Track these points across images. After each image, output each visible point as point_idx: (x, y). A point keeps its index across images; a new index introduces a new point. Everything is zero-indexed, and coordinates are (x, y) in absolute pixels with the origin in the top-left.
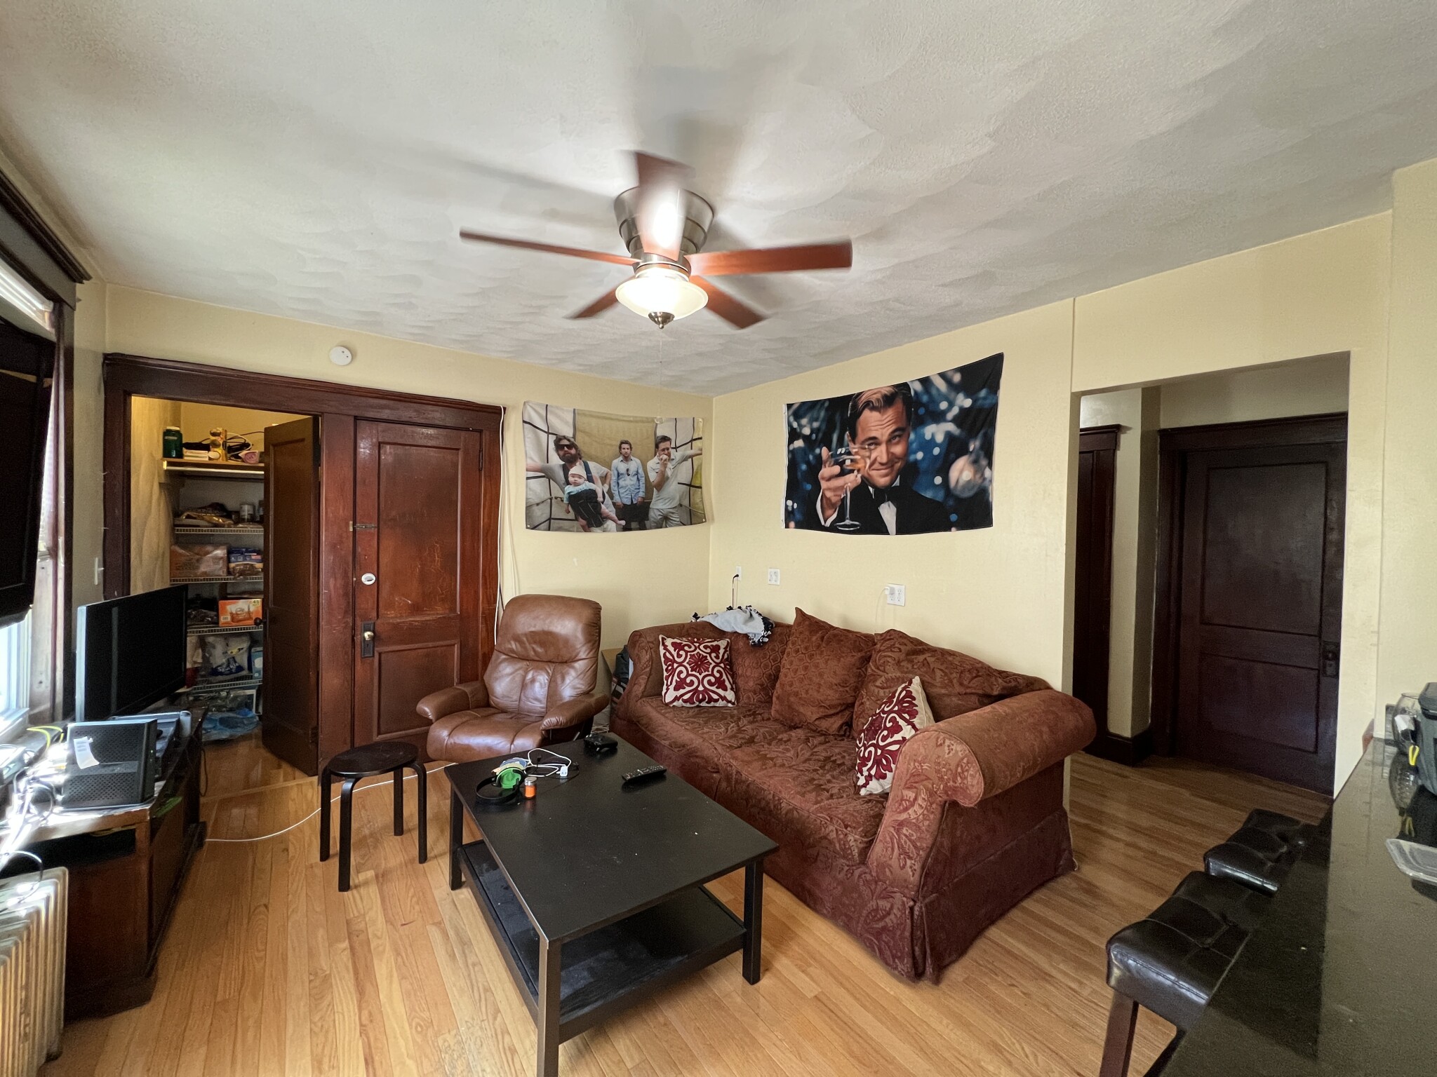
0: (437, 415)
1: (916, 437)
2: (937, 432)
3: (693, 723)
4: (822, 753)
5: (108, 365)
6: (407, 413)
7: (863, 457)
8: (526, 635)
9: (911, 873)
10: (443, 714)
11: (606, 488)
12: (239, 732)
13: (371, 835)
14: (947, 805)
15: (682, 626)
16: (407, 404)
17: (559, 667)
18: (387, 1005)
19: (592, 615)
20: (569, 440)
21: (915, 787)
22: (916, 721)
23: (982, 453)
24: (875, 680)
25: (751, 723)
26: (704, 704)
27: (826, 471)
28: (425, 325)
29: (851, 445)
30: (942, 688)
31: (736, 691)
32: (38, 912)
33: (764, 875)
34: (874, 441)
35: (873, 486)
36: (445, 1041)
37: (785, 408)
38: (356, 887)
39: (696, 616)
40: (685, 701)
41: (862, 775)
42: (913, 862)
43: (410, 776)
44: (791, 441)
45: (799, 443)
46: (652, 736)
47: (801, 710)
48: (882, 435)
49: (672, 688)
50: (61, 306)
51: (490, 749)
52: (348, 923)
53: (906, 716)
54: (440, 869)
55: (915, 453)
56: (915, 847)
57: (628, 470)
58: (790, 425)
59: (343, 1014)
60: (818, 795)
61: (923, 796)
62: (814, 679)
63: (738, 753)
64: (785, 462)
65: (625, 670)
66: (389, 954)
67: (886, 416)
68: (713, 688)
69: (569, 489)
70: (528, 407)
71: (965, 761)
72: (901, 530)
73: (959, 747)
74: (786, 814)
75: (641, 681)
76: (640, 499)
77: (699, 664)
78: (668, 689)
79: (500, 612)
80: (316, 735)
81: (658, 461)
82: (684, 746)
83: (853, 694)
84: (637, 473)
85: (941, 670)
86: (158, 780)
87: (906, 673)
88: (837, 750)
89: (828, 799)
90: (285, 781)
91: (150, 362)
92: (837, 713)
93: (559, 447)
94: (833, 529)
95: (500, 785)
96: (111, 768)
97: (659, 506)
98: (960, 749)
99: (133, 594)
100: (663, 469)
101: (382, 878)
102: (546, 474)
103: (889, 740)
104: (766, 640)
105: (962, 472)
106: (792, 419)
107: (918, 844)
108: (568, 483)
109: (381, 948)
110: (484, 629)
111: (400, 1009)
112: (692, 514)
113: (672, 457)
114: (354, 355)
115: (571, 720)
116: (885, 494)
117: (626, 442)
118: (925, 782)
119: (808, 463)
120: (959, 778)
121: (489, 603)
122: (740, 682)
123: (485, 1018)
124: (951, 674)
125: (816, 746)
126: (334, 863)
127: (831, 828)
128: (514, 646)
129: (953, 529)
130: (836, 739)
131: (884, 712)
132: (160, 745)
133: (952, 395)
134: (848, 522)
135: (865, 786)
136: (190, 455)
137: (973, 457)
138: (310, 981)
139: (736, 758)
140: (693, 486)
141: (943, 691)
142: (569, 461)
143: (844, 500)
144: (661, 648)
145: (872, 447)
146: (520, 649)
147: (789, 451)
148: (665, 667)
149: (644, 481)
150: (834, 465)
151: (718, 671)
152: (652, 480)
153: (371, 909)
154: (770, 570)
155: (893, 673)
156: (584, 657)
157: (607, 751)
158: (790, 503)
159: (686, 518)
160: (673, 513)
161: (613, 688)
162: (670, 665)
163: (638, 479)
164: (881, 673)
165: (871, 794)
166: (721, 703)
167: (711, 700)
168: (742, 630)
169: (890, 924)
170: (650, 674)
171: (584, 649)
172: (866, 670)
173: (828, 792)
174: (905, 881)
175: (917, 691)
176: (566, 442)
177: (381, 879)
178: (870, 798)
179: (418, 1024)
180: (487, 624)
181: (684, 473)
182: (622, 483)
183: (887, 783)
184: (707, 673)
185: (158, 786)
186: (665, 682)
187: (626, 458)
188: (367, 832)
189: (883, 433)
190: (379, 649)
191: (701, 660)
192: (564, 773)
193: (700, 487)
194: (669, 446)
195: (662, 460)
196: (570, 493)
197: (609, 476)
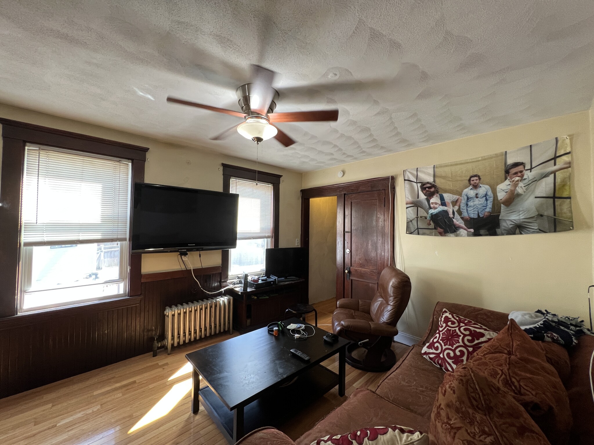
5: (302, 192)
11: (456, 208)
49: (427, 345)
50: (274, 184)
57: (476, 194)
68: (450, 361)
69: (431, 211)
70: (407, 172)
76: (486, 214)
77: (449, 337)
81: (509, 183)
84: (486, 195)
93: (424, 189)
97: (511, 217)
100: (513, 189)
102: (417, 204)
108: (430, 208)
112: (557, 223)
117: (476, 176)
140: (558, 197)
142: (430, 195)
149: (492, 200)
152: (499, 198)
162: (437, 330)
176: (429, 185)
181: (543, 188)
182: (471, 204)
187: (476, 187)
190: (351, 278)
191: (453, 336)
192: (296, 337)
193: (569, 198)
194: (523, 169)
195: (513, 181)
196: (431, 214)
197: (459, 200)
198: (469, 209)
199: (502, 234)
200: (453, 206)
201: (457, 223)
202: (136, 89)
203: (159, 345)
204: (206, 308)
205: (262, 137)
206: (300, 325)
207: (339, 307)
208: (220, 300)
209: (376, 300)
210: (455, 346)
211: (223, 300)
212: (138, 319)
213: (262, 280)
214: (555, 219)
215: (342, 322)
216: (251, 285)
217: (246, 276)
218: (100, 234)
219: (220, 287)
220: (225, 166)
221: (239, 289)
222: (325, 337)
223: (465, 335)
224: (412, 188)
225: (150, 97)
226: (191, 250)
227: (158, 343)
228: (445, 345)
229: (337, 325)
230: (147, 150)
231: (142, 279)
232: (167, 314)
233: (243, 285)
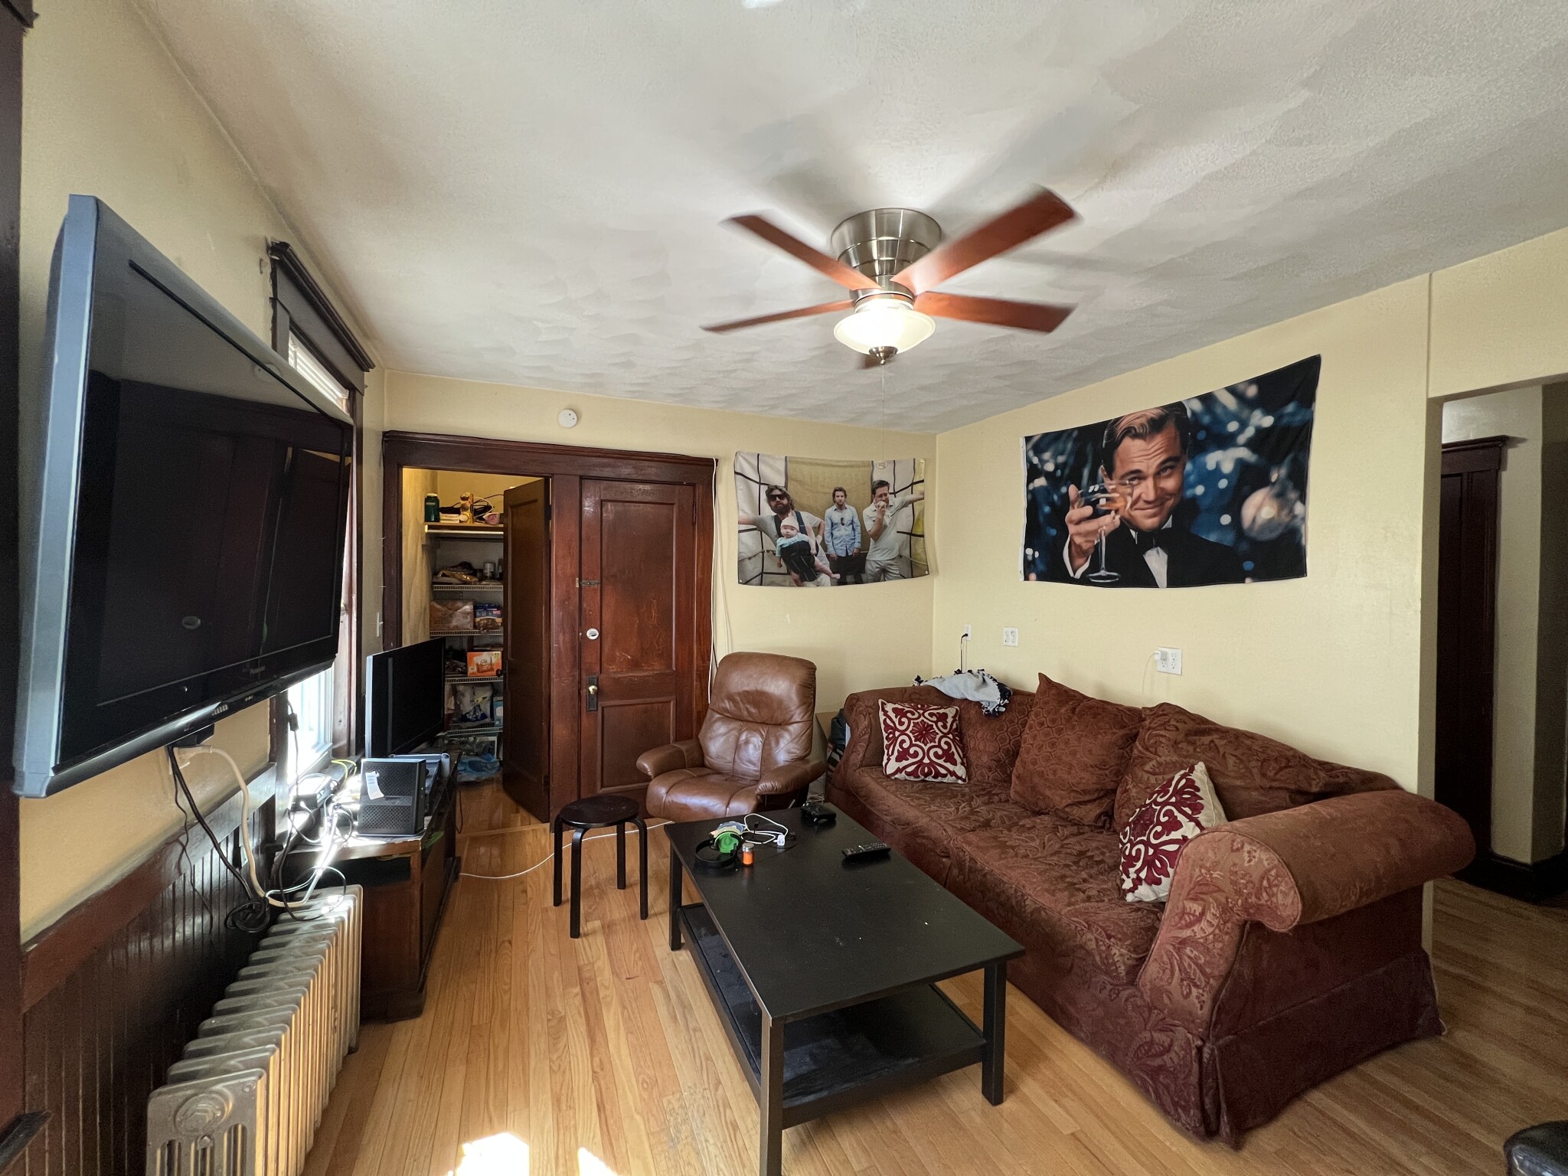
0: (652, 470)
1: (1194, 467)
2: (1223, 460)
3: (919, 799)
4: (1075, 845)
5: (386, 441)
6: (626, 470)
7: (1123, 495)
8: (739, 694)
9: (1199, 1005)
10: (662, 770)
11: (819, 539)
12: (484, 776)
13: (598, 885)
14: (1248, 926)
15: (903, 690)
16: (625, 461)
17: (773, 730)
18: (615, 1056)
19: (806, 674)
20: (781, 490)
21: (1202, 899)
22: (1201, 817)
23: (1290, 485)
24: (1144, 764)
25: (985, 804)
26: (930, 779)
27: (1074, 513)
28: (642, 381)
29: (1107, 481)
30: (1237, 778)
31: (967, 766)
32: (343, 922)
33: (1007, 983)
34: (1138, 476)
35: (1136, 529)
36: (669, 1102)
37: (1022, 441)
38: (586, 935)
39: (918, 679)
40: (908, 774)
41: (1128, 877)
42: (1201, 991)
43: (631, 831)
44: (1030, 480)
45: (1041, 482)
46: (872, 809)
47: (1048, 793)
48: (1148, 467)
49: (893, 758)
50: (355, 393)
51: (706, 810)
52: (579, 969)
53: (1187, 810)
54: (660, 928)
55: (1193, 486)
56: (1203, 972)
57: (842, 519)
58: (1029, 461)
59: (577, 1057)
60: (1072, 895)
61: (1212, 910)
62: (1064, 757)
63: (971, 836)
64: (1023, 504)
65: (841, 736)
66: (615, 1006)
67: (1153, 444)
68: (941, 762)
69: (781, 541)
70: (740, 458)
71: (1273, 872)
72: (1174, 581)
73: (1264, 856)
74: (1032, 913)
75: (859, 749)
76: (855, 550)
77: (924, 733)
78: (889, 760)
79: (713, 669)
80: (547, 783)
81: (875, 509)
82: (908, 824)
83: (1115, 779)
84: (852, 523)
85: (1236, 756)
86: (426, 815)
87: (1186, 757)
88: (1094, 843)
89: (1084, 901)
90: (522, 825)
91: (417, 436)
92: (1095, 800)
93: (771, 497)
94: (1084, 581)
95: (718, 848)
96: (393, 801)
97: (877, 557)
98: (1264, 858)
99: (404, 646)
100: (880, 517)
101: (608, 928)
102: (758, 526)
103: (1164, 838)
104: (1004, 709)
105: (1260, 508)
106: (1031, 454)
107: (1208, 970)
108: (780, 535)
109: (609, 999)
110: (699, 686)
111: (628, 1062)
112: (913, 566)
113: (890, 503)
114: (578, 419)
115: (787, 786)
116: (1151, 538)
117: (841, 490)
118: (1215, 894)
119: (1052, 504)
120: (1264, 894)
121: (703, 661)
122: (972, 756)
123: (707, 1086)
124: (1249, 761)
125: (1066, 838)
126: (567, 908)
127: (1089, 936)
128: (728, 706)
129: (1248, 580)
130: (1092, 831)
131: (1157, 804)
132: (428, 783)
133: (1245, 414)
134: (1103, 573)
135: (1132, 890)
136: (447, 519)
137: (1277, 489)
138: (549, 1020)
139: (969, 844)
140: (914, 534)
141: (1238, 783)
142: (781, 512)
143: (1097, 547)
144: (881, 713)
145: (1135, 482)
146: (733, 708)
147: (1028, 492)
148: (885, 735)
149: (860, 531)
150: (1084, 506)
151: (946, 743)
152: (868, 529)
153: (599, 958)
154: (1005, 629)
155: (1166, 756)
156: (798, 720)
157: (825, 822)
158: (1029, 551)
159: (906, 570)
160: (892, 565)
161: (829, 754)
162: (891, 733)
163: (853, 529)
164: (1152, 756)
165: (1140, 902)
166: (950, 779)
167: (938, 774)
168: (973, 696)
169: (1169, 1063)
170: (869, 742)
171: (798, 711)
172: (1132, 751)
173: (1084, 892)
174: (1190, 1013)
175: (1201, 780)
176: (777, 492)
177: (607, 930)
178: (1139, 906)
179: (644, 1080)
180: (700, 682)
181: (904, 520)
182: (836, 533)
183: (1163, 890)
184: (933, 744)
185: (428, 819)
186: (886, 751)
187: (841, 507)
188: (593, 882)
189: (1150, 465)
190: (602, 703)
192: (781, 842)
193: (922, 536)
194: (887, 491)
195: (879, 506)
196: (782, 546)
197: (822, 526)
198: (836, 542)
199: (867, 582)
200: (815, 536)
201: (821, 564)
220: (284, 259)
224: (749, 493)
231: (26, 991)
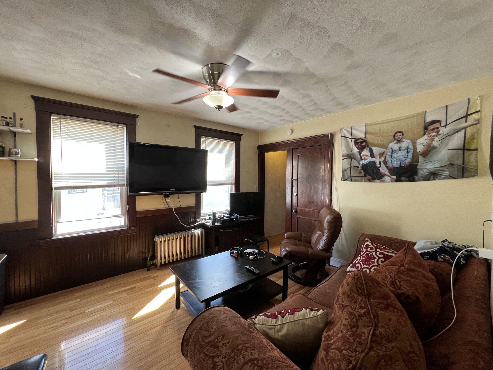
5: (259, 148)
10: (289, 238)
11: (383, 159)
20: (362, 139)
49: (351, 265)
50: (236, 142)
57: (400, 147)
69: (362, 162)
70: (344, 130)
76: (407, 163)
77: (367, 259)
81: (427, 138)
84: (407, 148)
97: (427, 166)
100: (430, 142)
102: (351, 156)
108: (362, 159)
112: (465, 171)
113: (440, 133)
114: (293, 131)
117: (400, 132)
140: (467, 149)
142: (361, 149)
144: (363, 245)
149: (412, 152)
152: (418, 151)
160: (442, 170)
163: (408, 152)
176: (361, 141)
181: (455, 141)
182: (394, 155)
187: (399, 141)
190: (297, 216)
191: (370, 258)
192: (251, 258)
193: (476, 149)
194: (439, 126)
195: (431, 136)
196: (362, 164)
197: (385, 153)
198: (393, 160)
199: (419, 180)
200: (380, 158)
201: (383, 171)
202: (128, 71)
203: (151, 263)
204: (184, 237)
205: (222, 105)
206: (255, 250)
207: (287, 238)
208: (195, 231)
209: (315, 233)
210: (371, 266)
211: (197, 232)
212: (135, 244)
213: (227, 217)
214: (463, 167)
215: (287, 249)
216: (218, 221)
217: (214, 214)
218: (106, 181)
219: (195, 222)
220: (196, 127)
221: (209, 223)
222: (272, 258)
223: (379, 258)
224: (347, 143)
225: (138, 76)
226: (172, 193)
227: (150, 262)
228: (363, 265)
229: (284, 251)
230: (136, 116)
231: (137, 215)
232: (156, 241)
233: (212, 221)
